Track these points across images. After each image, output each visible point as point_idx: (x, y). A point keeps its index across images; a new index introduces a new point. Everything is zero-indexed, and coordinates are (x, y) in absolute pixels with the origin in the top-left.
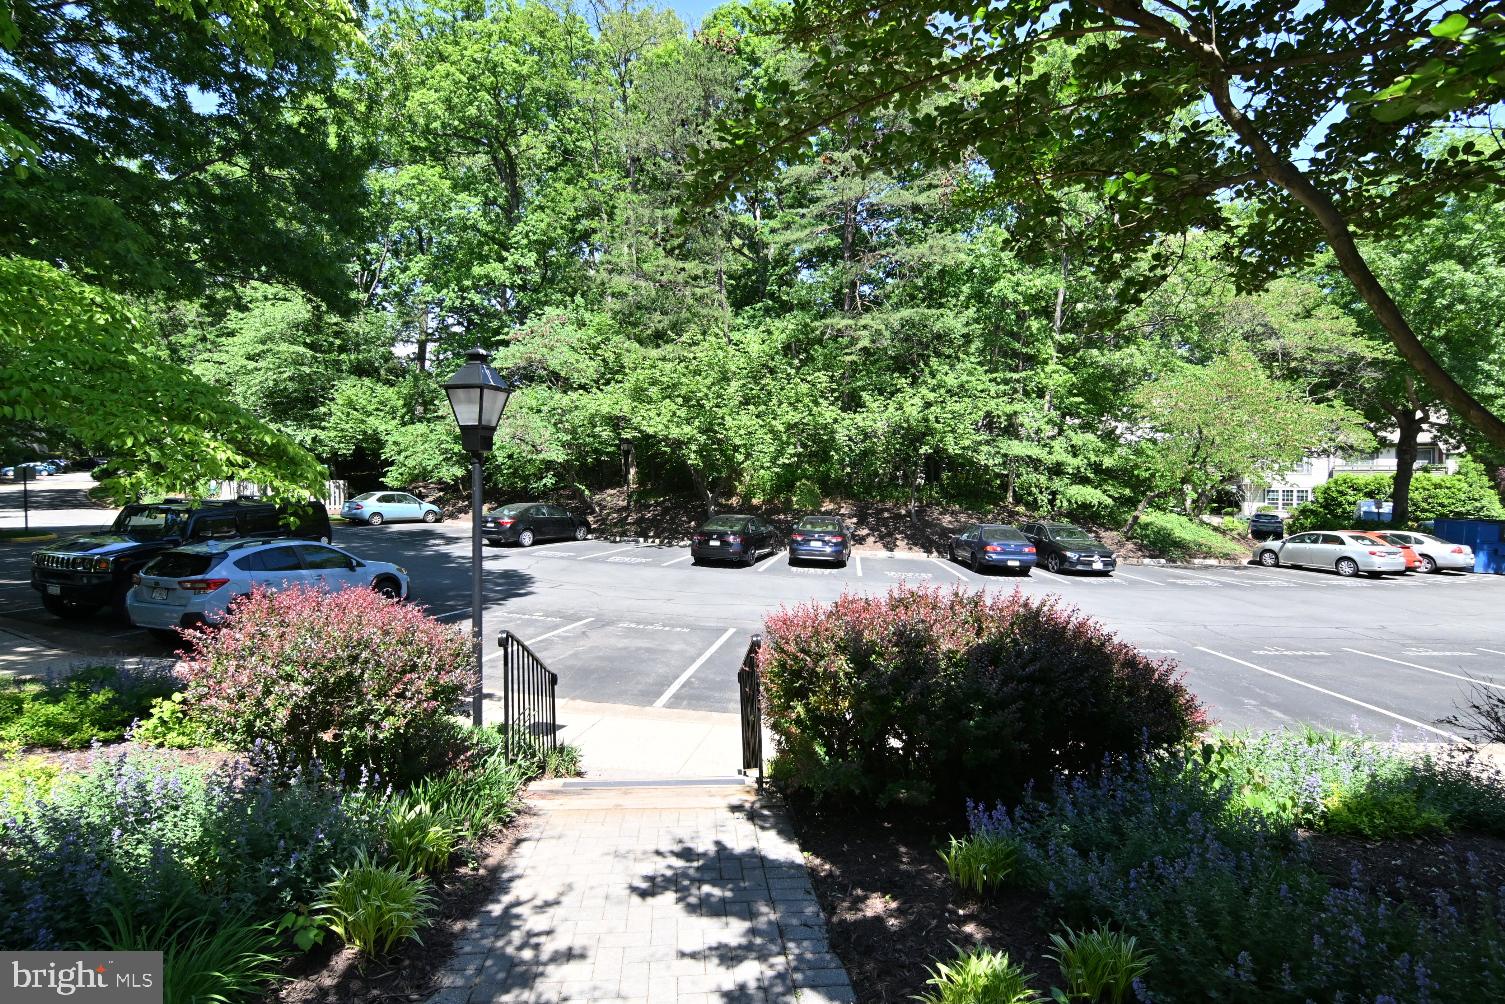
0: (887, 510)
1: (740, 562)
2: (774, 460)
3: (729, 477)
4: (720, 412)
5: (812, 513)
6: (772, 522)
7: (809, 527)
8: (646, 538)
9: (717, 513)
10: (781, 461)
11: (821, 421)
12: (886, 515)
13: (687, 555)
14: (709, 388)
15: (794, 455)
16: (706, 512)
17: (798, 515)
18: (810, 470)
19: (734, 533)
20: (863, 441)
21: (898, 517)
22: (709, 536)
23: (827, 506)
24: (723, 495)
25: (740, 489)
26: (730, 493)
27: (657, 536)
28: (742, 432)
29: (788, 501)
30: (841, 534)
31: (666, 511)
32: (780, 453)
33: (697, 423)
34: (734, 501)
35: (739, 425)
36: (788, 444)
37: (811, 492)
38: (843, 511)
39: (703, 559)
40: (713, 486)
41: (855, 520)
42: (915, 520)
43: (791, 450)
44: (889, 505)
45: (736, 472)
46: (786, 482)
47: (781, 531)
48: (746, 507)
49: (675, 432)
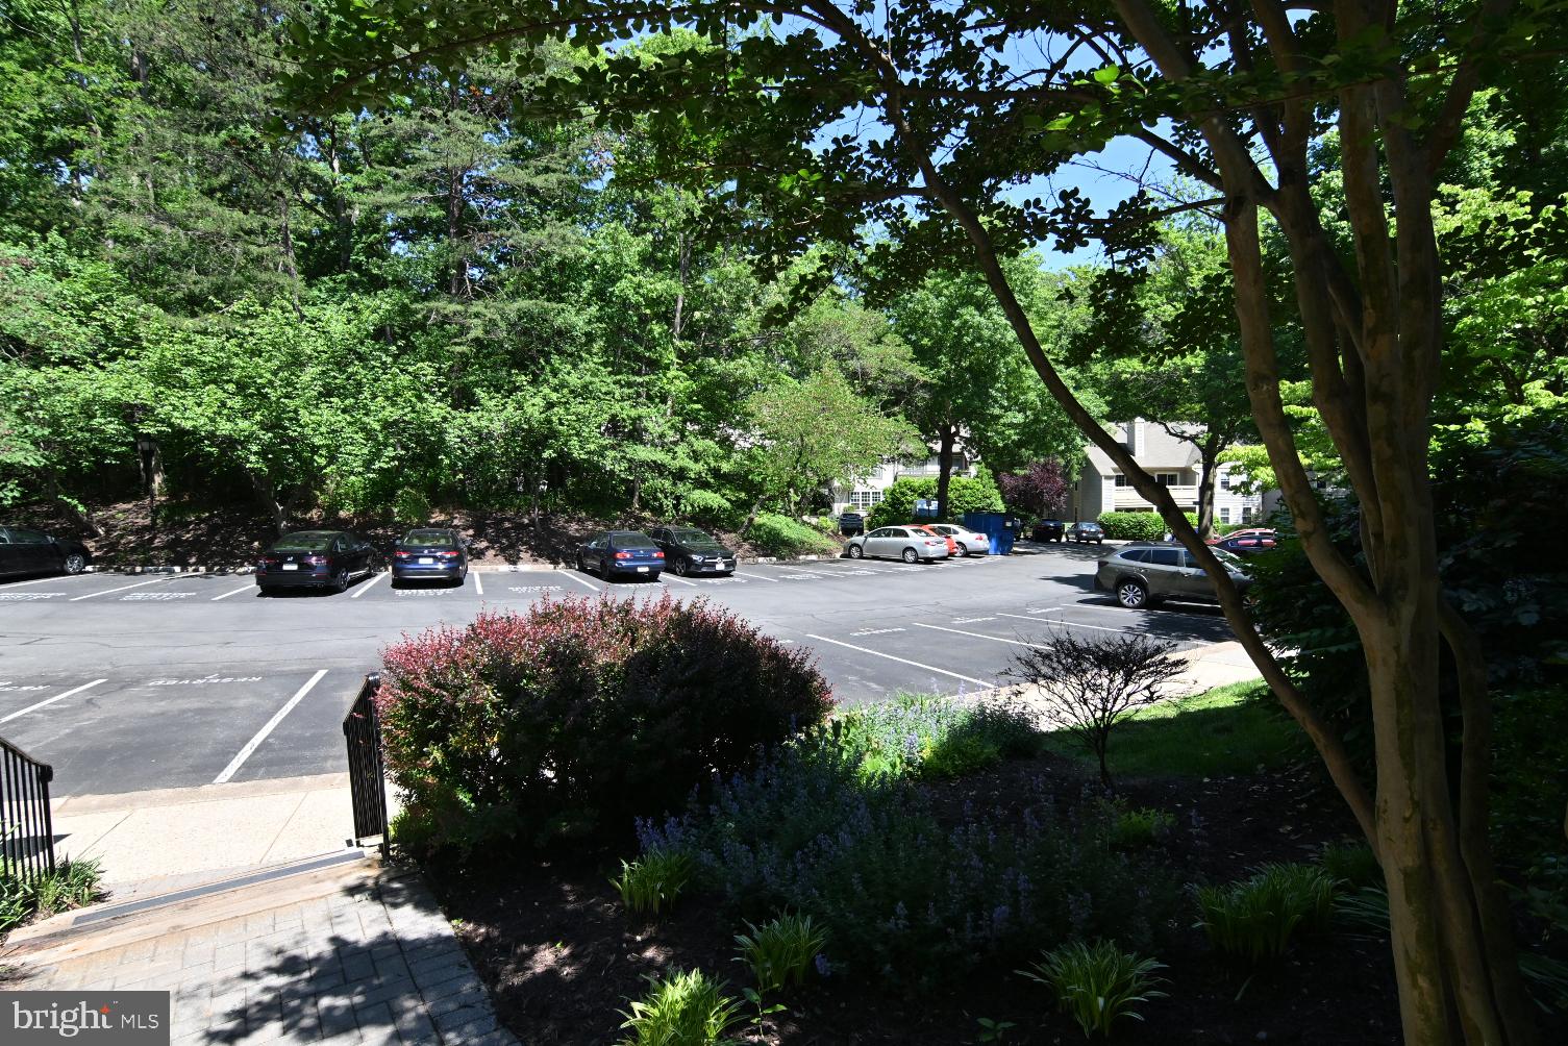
0: (508, 520)
1: (327, 588)
2: (368, 465)
3: (306, 485)
4: (291, 404)
5: (418, 526)
6: (368, 538)
7: (416, 542)
8: (184, 566)
9: (290, 529)
10: (377, 465)
11: (427, 418)
12: (507, 525)
13: (251, 585)
14: (275, 374)
15: (393, 459)
16: (275, 529)
17: (402, 529)
18: (414, 476)
19: (315, 554)
20: (479, 443)
21: (520, 527)
22: (283, 559)
23: (438, 517)
24: (298, 507)
25: (321, 499)
26: (310, 504)
27: (200, 562)
28: (323, 429)
29: (388, 513)
30: (456, 548)
31: (213, 530)
32: (376, 455)
33: (258, 417)
34: (314, 514)
35: (319, 421)
36: (386, 445)
37: (417, 501)
38: (456, 522)
39: (274, 586)
40: (283, 497)
41: (471, 532)
42: (539, 529)
43: (390, 452)
44: (510, 513)
45: (316, 478)
46: (384, 488)
47: (380, 548)
48: (331, 520)
49: (224, 428)
